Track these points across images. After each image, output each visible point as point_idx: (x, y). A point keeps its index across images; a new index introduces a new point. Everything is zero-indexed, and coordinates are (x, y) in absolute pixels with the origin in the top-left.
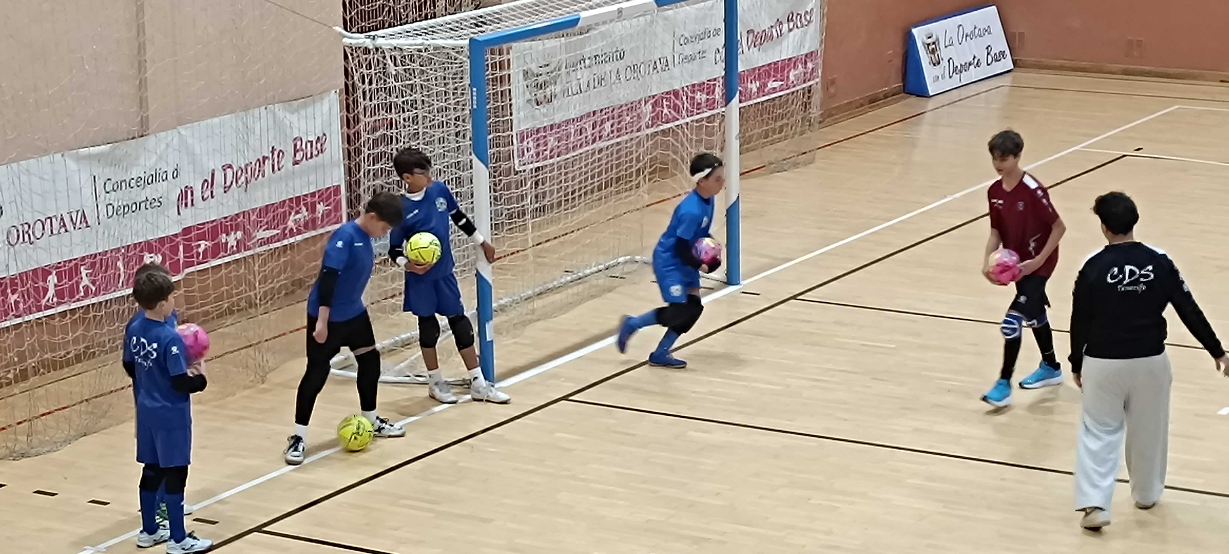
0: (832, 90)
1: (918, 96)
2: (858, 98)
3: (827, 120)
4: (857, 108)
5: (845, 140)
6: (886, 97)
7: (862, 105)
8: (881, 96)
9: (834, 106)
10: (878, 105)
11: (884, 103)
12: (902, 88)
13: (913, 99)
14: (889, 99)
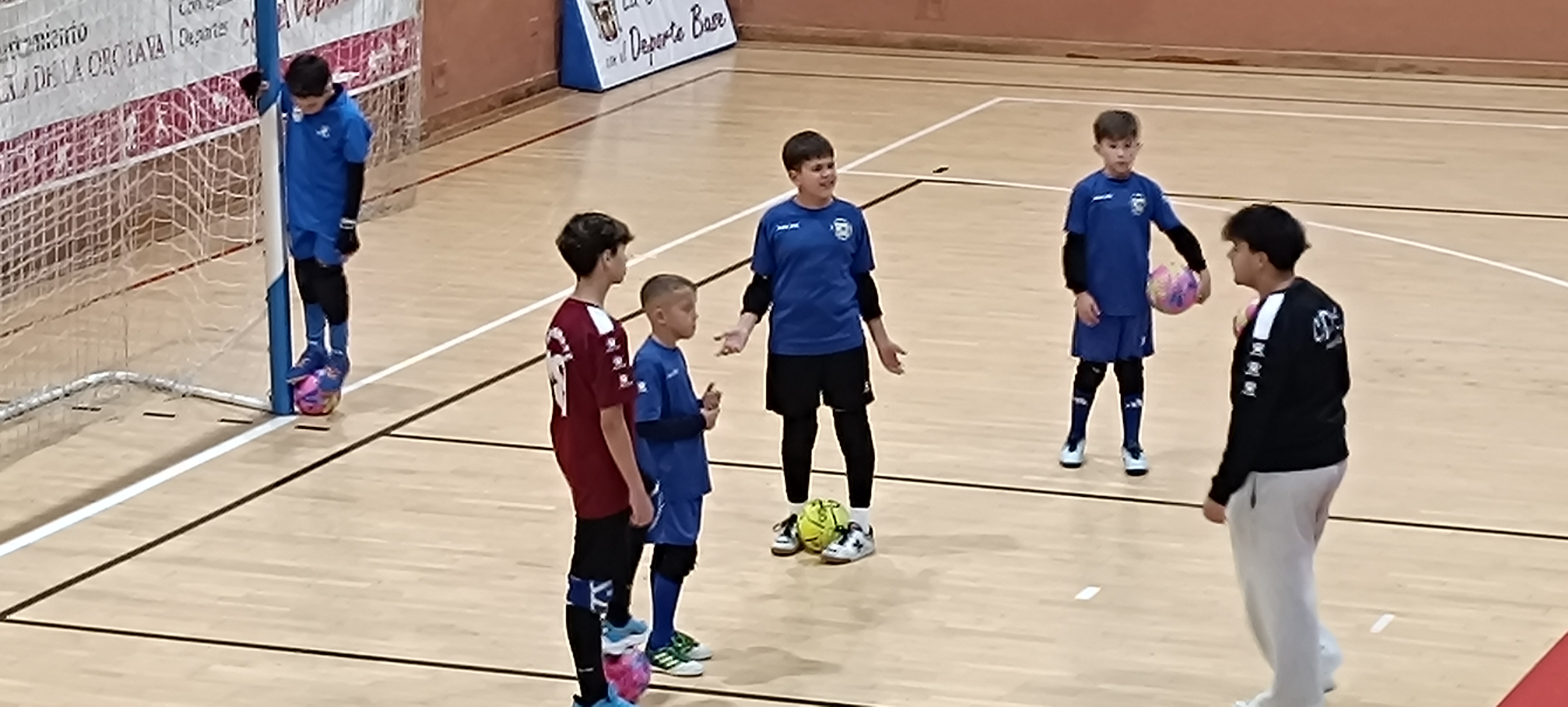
0: (440, 84)
1: (581, 90)
2: (483, 96)
3: (432, 135)
4: (483, 113)
5: (465, 166)
6: (530, 93)
7: (491, 108)
8: (523, 91)
9: (445, 110)
10: (518, 106)
11: (526, 103)
12: (556, 77)
13: (575, 97)
14: (536, 96)
